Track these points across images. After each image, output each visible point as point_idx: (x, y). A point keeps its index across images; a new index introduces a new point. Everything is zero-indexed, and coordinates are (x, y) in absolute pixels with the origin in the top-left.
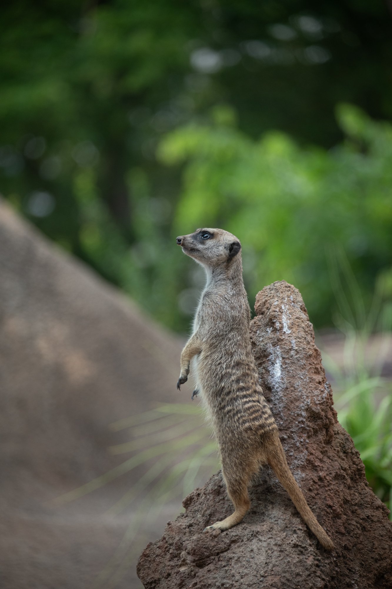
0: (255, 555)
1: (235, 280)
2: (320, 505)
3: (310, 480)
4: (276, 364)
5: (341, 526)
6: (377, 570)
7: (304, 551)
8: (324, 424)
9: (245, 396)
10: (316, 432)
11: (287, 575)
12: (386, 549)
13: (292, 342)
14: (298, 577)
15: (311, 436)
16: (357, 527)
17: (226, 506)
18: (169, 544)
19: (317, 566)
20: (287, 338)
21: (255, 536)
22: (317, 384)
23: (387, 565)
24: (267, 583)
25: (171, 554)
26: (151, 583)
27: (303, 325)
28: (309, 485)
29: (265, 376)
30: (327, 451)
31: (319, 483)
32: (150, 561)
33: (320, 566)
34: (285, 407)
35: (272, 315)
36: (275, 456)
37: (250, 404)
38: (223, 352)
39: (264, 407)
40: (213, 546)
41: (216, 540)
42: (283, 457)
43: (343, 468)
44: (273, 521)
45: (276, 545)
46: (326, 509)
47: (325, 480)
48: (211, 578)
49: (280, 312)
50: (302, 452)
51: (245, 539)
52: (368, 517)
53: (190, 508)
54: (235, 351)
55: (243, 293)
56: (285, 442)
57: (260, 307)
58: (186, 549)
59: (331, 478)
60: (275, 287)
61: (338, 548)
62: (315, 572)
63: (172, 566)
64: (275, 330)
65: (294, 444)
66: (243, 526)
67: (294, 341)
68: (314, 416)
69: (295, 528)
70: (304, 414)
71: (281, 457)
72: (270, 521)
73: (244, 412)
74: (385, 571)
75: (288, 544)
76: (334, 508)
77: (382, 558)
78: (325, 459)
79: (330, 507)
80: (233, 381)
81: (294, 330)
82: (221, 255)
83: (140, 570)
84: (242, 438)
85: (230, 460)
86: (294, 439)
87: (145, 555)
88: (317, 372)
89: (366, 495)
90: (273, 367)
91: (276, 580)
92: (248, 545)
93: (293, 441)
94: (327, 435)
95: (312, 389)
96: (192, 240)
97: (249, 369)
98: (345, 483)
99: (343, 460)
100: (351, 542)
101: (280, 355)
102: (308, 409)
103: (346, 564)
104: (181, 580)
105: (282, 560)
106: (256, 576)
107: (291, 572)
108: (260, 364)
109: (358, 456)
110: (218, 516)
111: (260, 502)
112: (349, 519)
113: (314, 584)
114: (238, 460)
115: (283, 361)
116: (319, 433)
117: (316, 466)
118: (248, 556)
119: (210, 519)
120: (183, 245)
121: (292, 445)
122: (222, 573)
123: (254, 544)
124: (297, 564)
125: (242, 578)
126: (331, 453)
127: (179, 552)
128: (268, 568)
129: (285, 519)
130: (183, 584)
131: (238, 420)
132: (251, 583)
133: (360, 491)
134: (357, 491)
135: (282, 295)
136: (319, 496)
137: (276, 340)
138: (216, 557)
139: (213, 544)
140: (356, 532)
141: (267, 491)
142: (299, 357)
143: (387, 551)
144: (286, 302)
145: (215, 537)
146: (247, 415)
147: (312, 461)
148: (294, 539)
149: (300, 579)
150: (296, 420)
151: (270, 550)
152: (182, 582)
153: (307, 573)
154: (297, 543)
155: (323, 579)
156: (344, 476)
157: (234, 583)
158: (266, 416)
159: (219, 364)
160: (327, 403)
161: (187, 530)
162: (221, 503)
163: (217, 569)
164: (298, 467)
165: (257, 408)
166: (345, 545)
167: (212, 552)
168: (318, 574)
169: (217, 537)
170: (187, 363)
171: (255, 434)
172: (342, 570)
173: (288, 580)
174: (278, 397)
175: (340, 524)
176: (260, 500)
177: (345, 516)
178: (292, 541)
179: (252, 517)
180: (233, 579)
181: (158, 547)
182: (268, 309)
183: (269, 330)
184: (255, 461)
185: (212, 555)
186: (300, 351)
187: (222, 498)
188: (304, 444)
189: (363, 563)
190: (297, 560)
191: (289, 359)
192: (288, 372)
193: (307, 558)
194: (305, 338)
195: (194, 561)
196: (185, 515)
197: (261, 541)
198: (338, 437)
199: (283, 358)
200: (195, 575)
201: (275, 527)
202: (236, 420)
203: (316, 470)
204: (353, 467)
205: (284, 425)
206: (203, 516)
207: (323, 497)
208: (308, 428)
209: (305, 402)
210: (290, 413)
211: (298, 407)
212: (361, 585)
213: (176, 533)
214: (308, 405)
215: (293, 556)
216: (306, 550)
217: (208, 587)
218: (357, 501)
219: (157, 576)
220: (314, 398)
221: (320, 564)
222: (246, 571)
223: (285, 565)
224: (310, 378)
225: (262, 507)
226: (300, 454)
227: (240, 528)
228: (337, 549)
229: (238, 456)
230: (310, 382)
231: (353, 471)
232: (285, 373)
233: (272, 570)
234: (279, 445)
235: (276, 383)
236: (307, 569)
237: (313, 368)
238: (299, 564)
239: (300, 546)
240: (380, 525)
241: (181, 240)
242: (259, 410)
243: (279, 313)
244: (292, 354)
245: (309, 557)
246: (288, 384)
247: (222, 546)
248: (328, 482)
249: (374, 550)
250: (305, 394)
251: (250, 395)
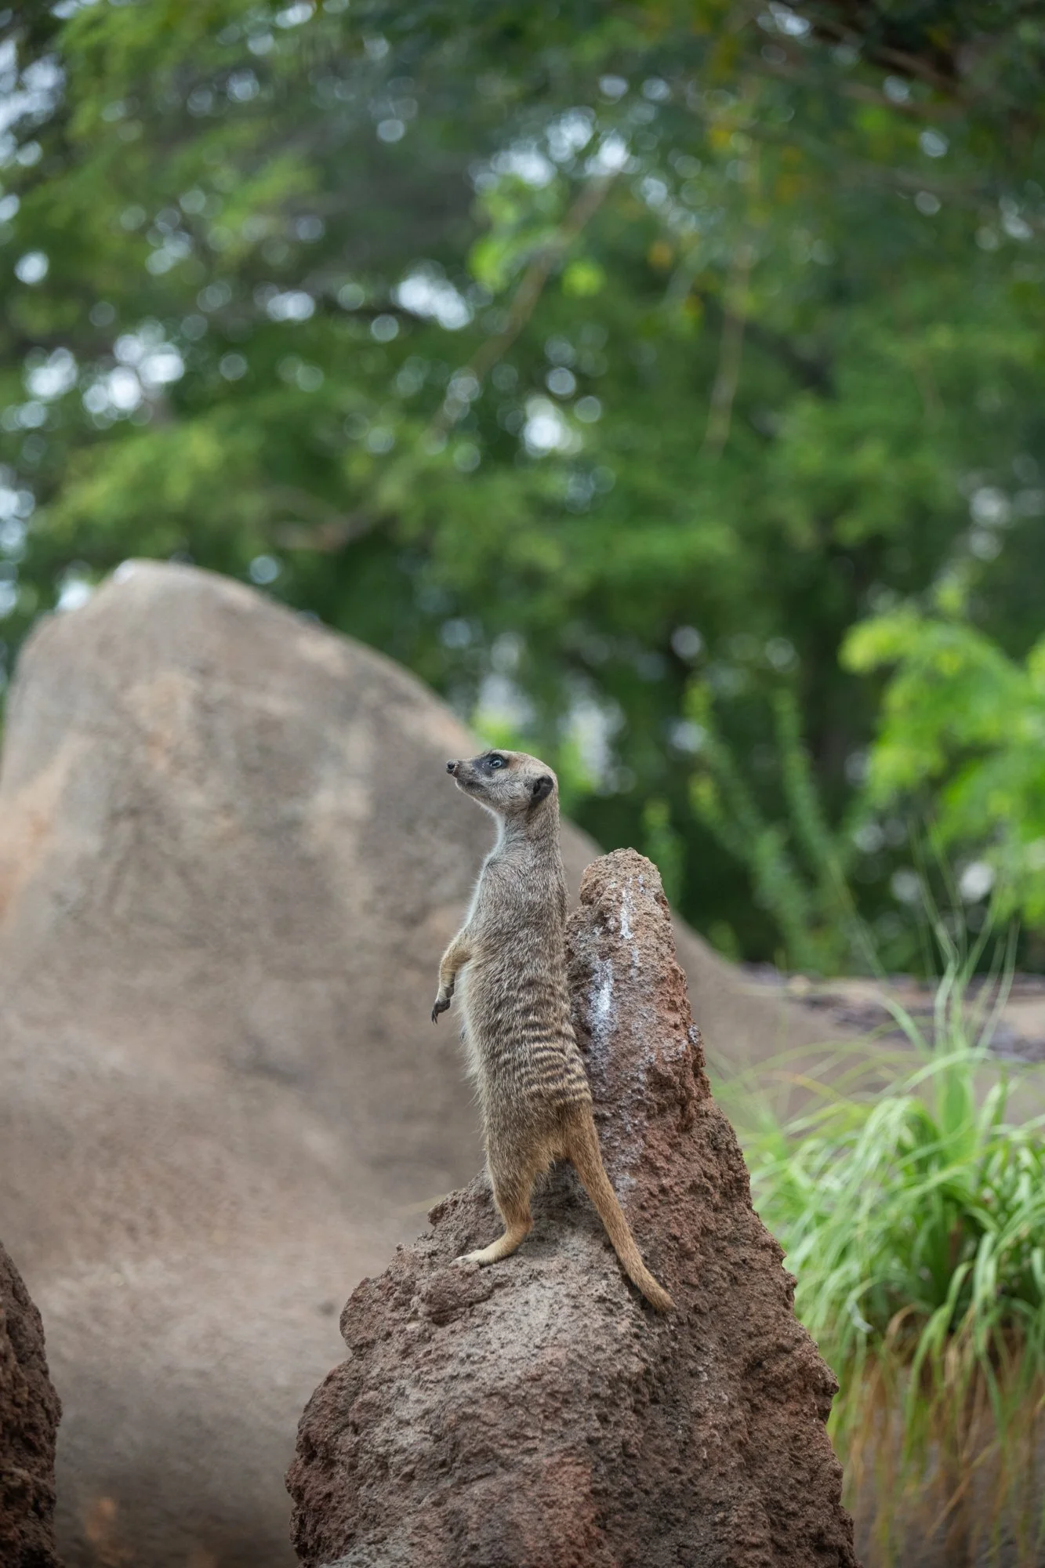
0: (531, 1310)
1: (542, 843)
2: (657, 1234)
3: (644, 1190)
4: (604, 989)
5: (692, 1272)
6: (750, 1352)
7: (615, 1309)
8: (678, 1097)
9: (537, 1039)
10: (662, 1110)
11: (580, 1348)
12: (769, 1317)
13: (633, 953)
14: (598, 1353)
15: (654, 1116)
16: (722, 1276)
17: (496, 1224)
18: (395, 1283)
19: (636, 1336)
20: (625, 947)
21: (536, 1278)
22: (671, 1029)
23: (768, 1344)
24: (543, 1358)
25: (395, 1299)
26: (362, 1346)
27: (656, 927)
28: (642, 1199)
29: (583, 1010)
30: (680, 1144)
31: (661, 1197)
32: (362, 1309)
33: (641, 1337)
34: (611, 1064)
35: (604, 906)
36: (580, 1146)
37: (546, 1053)
38: (507, 961)
39: (572, 1061)
40: (463, 1291)
41: (470, 1280)
42: (595, 1148)
43: (708, 1175)
44: (569, 1255)
45: (567, 1295)
46: (667, 1241)
47: (671, 1192)
48: (454, 1344)
49: (619, 901)
50: (635, 1141)
51: (518, 1282)
52: (744, 1261)
53: (439, 1225)
54: (528, 961)
55: (556, 863)
56: (607, 1123)
57: (587, 891)
58: (419, 1293)
59: (682, 1190)
60: (615, 859)
61: (682, 1309)
62: (630, 1347)
63: (395, 1320)
64: (607, 932)
65: (623, 1128)
66: (518, 1260)
67: (636, 953)
68: (660, 1082)
69: (606, 1271)
70: (643, 1077)
71: (591, 1149)
72: (565, 1255)
73: (532, 1066)
74: (764, 1355)
75: (588, 1296)
76: (681, 1241)
77: (760, 1333)
78: (676, 1157)
79: (675, 1238)
80: (517, 1012)
81: (639, 933)
82: (518, 797)
83: (346, 1323)
84: (524, 1110)
85: (501, 1144)
86: (623, 1120)
87: (355, 1299)
88: (673, 1008)
89: (746, 1224)
90: (597, 995)
91: (560, 1354)
92: (523, 1293)
93: (620, 1122)
94: (683, 1116)
95: (661, 1036)
96: (473, 768)
97: (552, 994)
98: (708, 1201)
99: (710, 1160)
100: (708, 1302)
101: (610, 974)
102: (651, 1070)
103: (694, 1337)
104: (406, 1344)
105: (574, 1321)
106: (527, 1346)
107: (587, 1345)
108: (577, 988)
109: (739, 1156)
110: (481, 1240)
111: (552, 1222)
112: (708, 1263)
113: (626, 1367)
114: (513, 1145)
115: (615, 985)
116: (669, 1112)
117: (658, 1168)
118: (519, 1312)
119: (466, 1245)
120: (456, 774)
121: (618, 1130)
122: (470, 1337)
123: (533, 1292)
124: (600, 1330)
125: (502, 1347)
126: (688, 1148)
127: (408, 1297)
128: (549, 1334)
129: (591, 1254)
130: (409, 1351)
131: (520, 1078)
132: (516, 1357)
133: (736, 1216)
134: (731, 1216)
135: (624, 873)
136: (658, 1218)
137: (606, 949)
138: (468, 1309)
139: (463, 1287)
140: (718, 1286)
141: (567, 1203)
142: (644, 980)
143: (772, 1321)
144: (630, 886)
145: (469, 1275)
146: (536, 1071)
147: (652, 1159)
148: (601, 1288)
149: (601, 1356)
150: (629, 1088)
151: (557, 1304)
152: (407, 1349)
153: (616, 1346)
154: (605, 1295)
155: (644, 1360)
156: (708, 1189)
157: (487, 1354)
158: (573, 1076)
159: (498, 981)
160: (685, 1061)
161: (427, 1260)
162: (488, 1220)
163: (465, 1329)
164: (625, 1167)
165: (557, 1061)
166: (695, 1306)
167: (460, 1300)
168: (636, 1348)
169: (471, 1276)
170: (448, 977)
171: (546, 1105)
172: (684, 1347)
173: (580, 1356)
174: (600, 1046)
175: (690, 1269)
176: (554, 1219)
177: (702, 1257)
178: (597, 1291)
179: (537, 1246)
180: (488, 1347)
181: (377, 1287)
182: (599, 894)
183: (598, 931)
184: (544, 1150)
185: (461, 1305)
186: (644, 971)
187: (491, 1210)
188: (640, 1130)
189: (725, 1338)
190: (601, 1323)
191: (626, 982)
192: (622, 1004)
193: (619, 1321)
194: (657, 949)
195: (429, 1314)
196: (429, 1236)
197: (544, 1287)
198: (705, 1121)
199: (616, 980)
200: (430, 1337)
201: (572, 1266)
202: (516, 1078)
203: (657, 1175)
204: (728, 1175)
205: (607, 1095)
206: (456, 1238)
207: (665, 1221)
208: (648, 1102)
209: (647, 1058)
210: (619, 1074)
211: (633, 1065)
212: (715, 1374)
213: (408, 1266)
214: (651, 1063)
215: (595, 1317)
216: (619, 1308)
217: (447, 1359)
218: (726, 1233)
219: (370, 1335)
220: (664, 1051)
221: (641, 1334)
222: (511, 1336)
223: (578, 1330)
224: (659, 1017)
225: (554, 1231)
226: (631, 1146)
227: (512, 1262)
228: (679, 1310)
229: (514, 1140)
230: (659, 1024)
231: (727, 1182)
232: (617, 1006)
233: (556, 1338)
234: (590, 1129)
235: (600, 1022)
236: (615, 1340)
237: (667, 1000)
238: (602, 1331)
239: (610, 1300)
240: (764, 1276)
241: (453, 766)
242: (561, 1066)
243: (617, 904)
244: (632, 974)
245: (623, 1319)
246: (620, 1025)
247: (479, 1291)
248: (677, 1196)
249: (747, 1317)
250: (648, 1044)
251: (547, 1039)
